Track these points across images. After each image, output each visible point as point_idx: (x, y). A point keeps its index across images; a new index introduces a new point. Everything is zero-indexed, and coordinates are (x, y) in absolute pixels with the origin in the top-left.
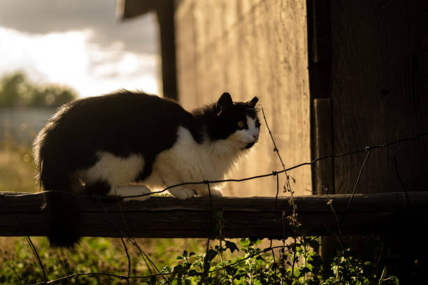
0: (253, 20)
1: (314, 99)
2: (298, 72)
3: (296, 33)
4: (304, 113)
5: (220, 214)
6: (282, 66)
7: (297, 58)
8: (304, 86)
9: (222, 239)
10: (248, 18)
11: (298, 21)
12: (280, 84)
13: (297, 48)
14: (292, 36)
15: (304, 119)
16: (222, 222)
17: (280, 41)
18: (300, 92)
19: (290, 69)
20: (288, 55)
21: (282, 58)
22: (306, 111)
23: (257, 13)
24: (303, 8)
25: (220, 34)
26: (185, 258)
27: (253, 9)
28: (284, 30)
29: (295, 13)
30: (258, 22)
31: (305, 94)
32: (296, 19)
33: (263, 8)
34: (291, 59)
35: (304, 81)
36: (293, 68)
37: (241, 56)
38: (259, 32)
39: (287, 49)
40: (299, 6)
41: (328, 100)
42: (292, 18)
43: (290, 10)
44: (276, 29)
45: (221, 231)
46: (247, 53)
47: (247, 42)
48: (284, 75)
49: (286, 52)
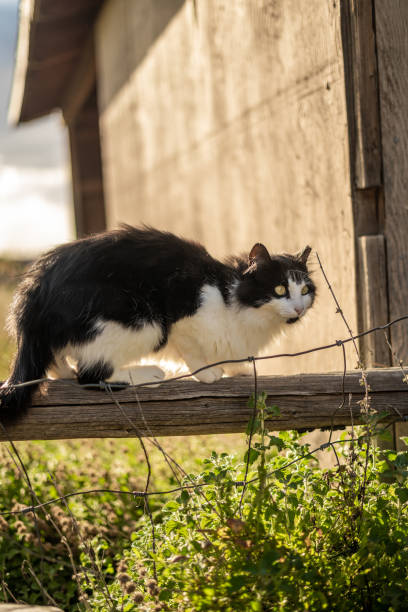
0: (246, 128)
1: (360, 235)
2: (332, 200)
3: (328, 146)
4: (343, 256)
5: (261, 399)
6: (301, 191)
7: (330, 181)
8: (343, 220)
9: (264, 433)
10: (235, 126)
11: (331, 130)
12: (296, 215)
13: (330, 167)
14: (320, 150)
15: (343, 263)
16: (265, 410)
17: (298, 157)
18: (336, 227)
19: (316, 195)
20: (313, 177)
21: (301, 181)
22: (347, 253)
23: (254, 118)
24: (340, 113)
25: (184, 146)
26: (214, 462)
27: (246, 113)
28: (305, 142)
29: (325, 121)
30: (255, 131)
31: (345, 230)
32: (327, 129)
33: (266, 112)
34: (318, 183)
35: (343, 213)
36: (321, 193)
37: (223, 176)
38: (258, 144)
39: (311, 167)
40: (334, 110)
41: (381, 237)
42: (319, 126)
43: (317, 116)
44: (291, 141)
45: (263, 423)
46: (234, 173)
47: (234, 158)
48: (306, 204)
49: (309, 173)
